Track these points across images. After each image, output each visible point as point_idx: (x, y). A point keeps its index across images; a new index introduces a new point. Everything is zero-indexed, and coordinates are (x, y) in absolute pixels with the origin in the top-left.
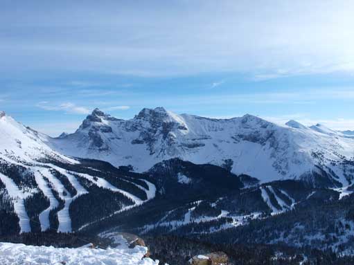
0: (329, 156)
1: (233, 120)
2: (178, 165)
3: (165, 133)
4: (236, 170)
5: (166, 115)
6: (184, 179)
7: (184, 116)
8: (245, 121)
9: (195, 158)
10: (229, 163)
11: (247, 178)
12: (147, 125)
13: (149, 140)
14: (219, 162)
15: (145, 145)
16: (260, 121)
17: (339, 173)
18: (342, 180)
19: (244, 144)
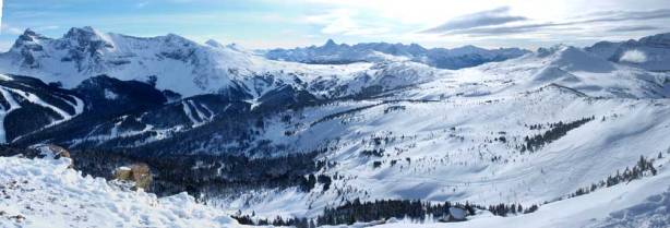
0: (243, 73)
1: (157, 39)
2: (106, 82)
3: (93, 51)
4: (161, 86)
5: (93, 34)
6: (110, 95)
7: (111, 34)
8: (168, 39)
9: (122, 75)
10: (154, 79)
11: (170, 93)
12: (75, 43)
13: (77, 57)
14: (144, 79)
15: (73, 62)
16: (182, 40)
17: (251, 87)
18: (253, 93)
19: (167, 61)
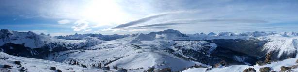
0: (48, 42)
1: (26, 33)
2: (11, 44)
3: (7, 36)
4: (25, 46)
5: (8, 31)
6: (11, 48)
7: (13, 31)
8: (28, 33)
9: (15, 42)
10: (24, 44)
11: (28, 48)
12: (3, 33)
13: (3, 37)
14: (21, 43)
15: (2, 39)
16: (32, 33)
17: (50, 46)
18: (51, 48)
19: (28, 39)
